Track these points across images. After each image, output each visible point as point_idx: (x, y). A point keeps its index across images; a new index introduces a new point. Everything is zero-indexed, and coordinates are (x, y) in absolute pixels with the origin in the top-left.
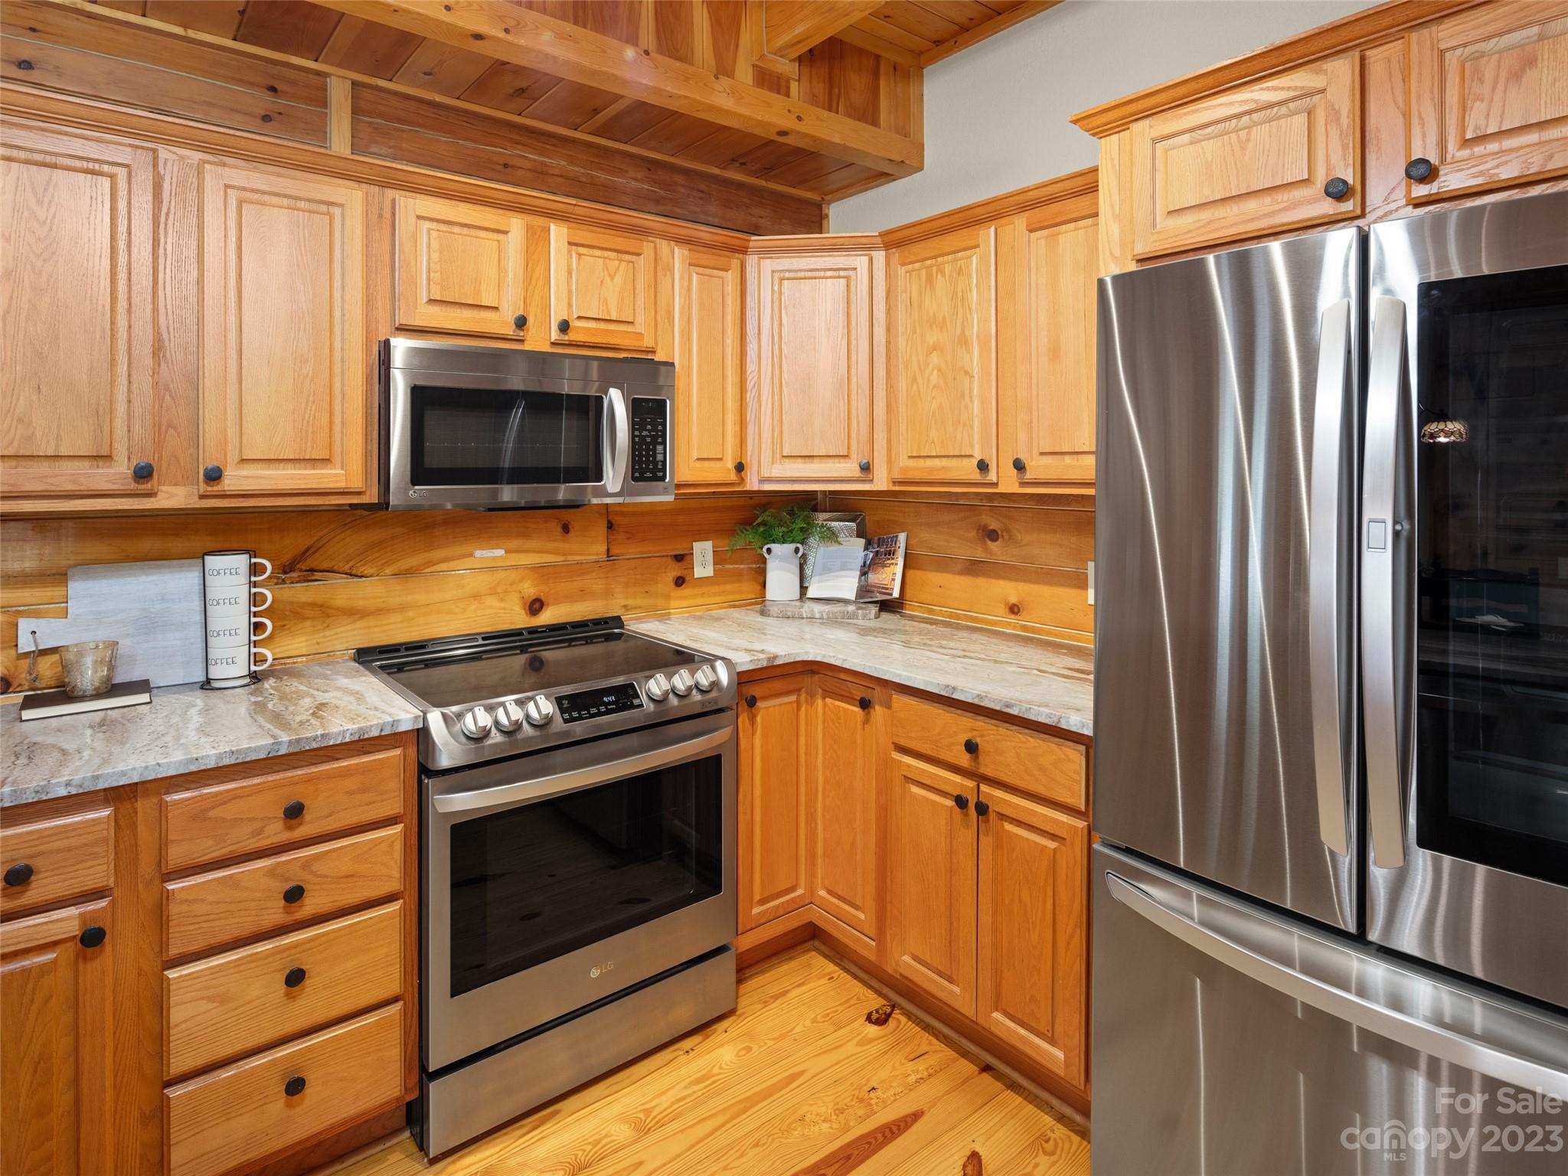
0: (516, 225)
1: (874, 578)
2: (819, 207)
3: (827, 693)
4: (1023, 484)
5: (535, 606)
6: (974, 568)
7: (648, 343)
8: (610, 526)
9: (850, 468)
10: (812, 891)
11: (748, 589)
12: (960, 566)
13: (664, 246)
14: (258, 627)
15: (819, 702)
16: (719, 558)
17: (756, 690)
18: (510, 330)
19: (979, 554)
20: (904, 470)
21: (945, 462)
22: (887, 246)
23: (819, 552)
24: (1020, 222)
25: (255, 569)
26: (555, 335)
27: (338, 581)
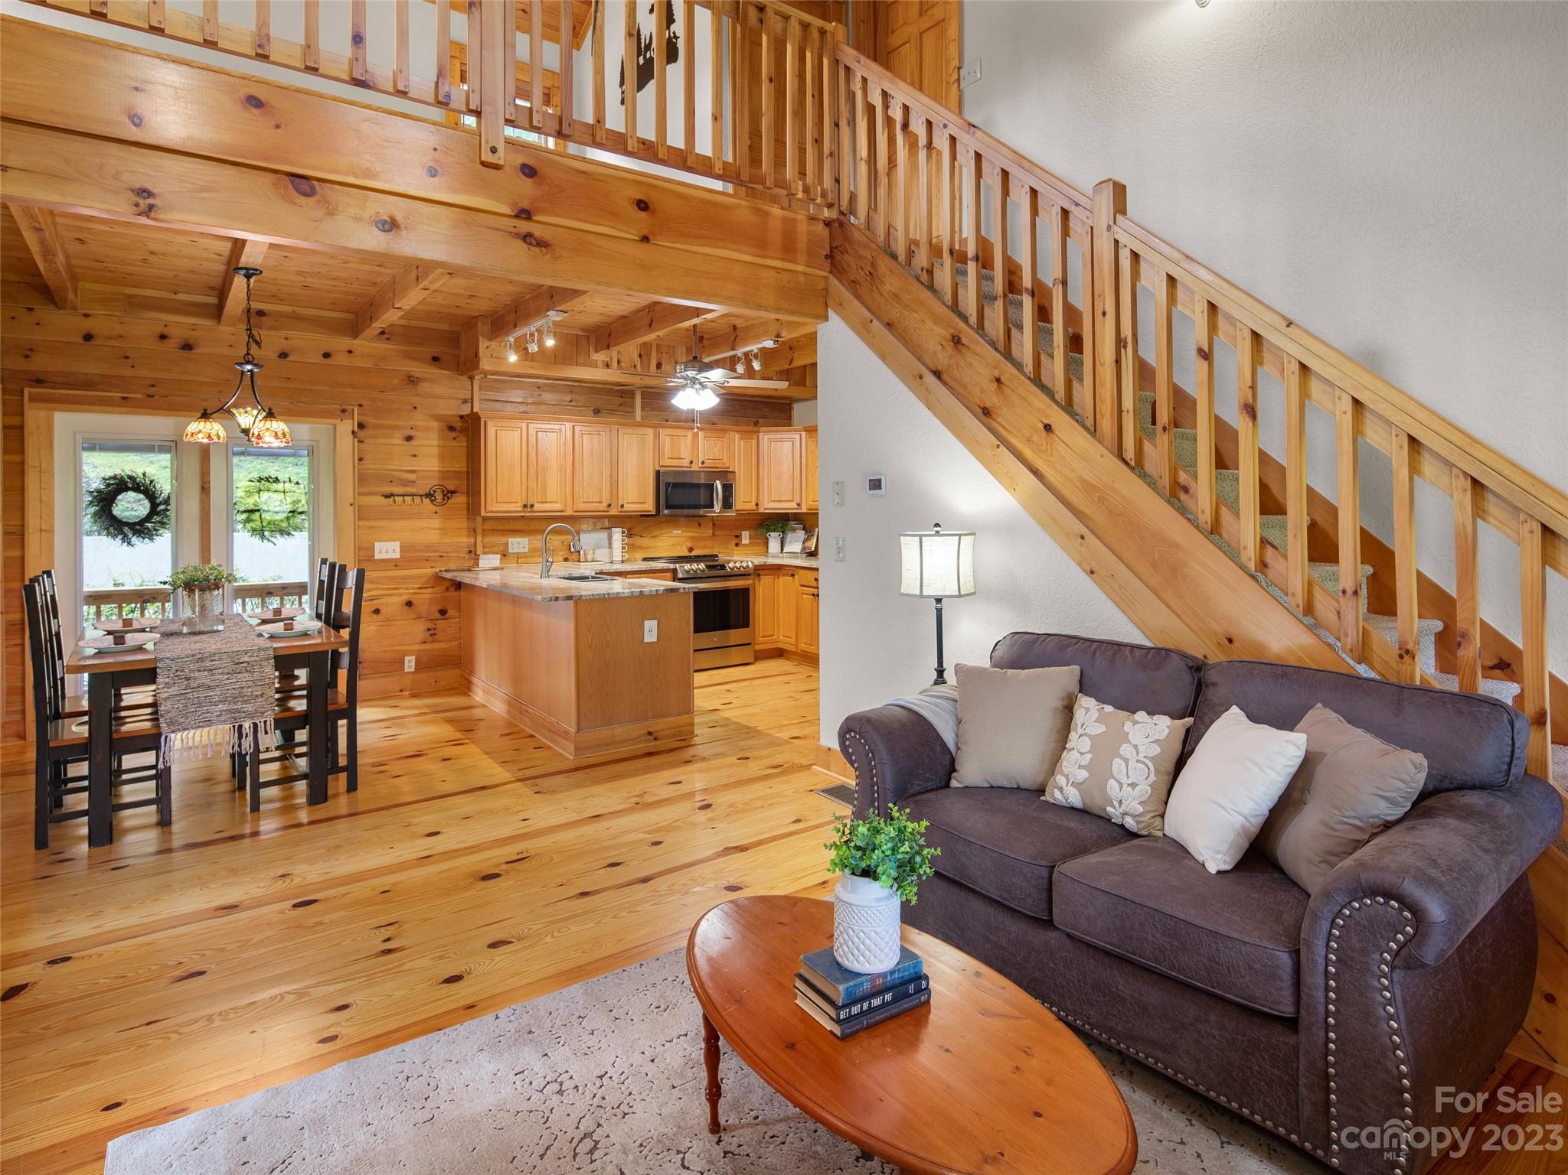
0: (690, 434)
1: (806, 544)
2: (790, 405)
3: (783, 575)
5: (691, 550)
7: (727, 465)
8: (714, 524)
9: (794, 505)
10: (778, 637)
11: (762, 549)
13: (732, 434)
14: (623, 548)
15: (781, 578)
16: (751, 537)
17: (761, 572)
18: (688, 465)
20: (810, 505)
23: (788, 535)
25: (623, 532)
26: (700, 465)
27: (638, 538)
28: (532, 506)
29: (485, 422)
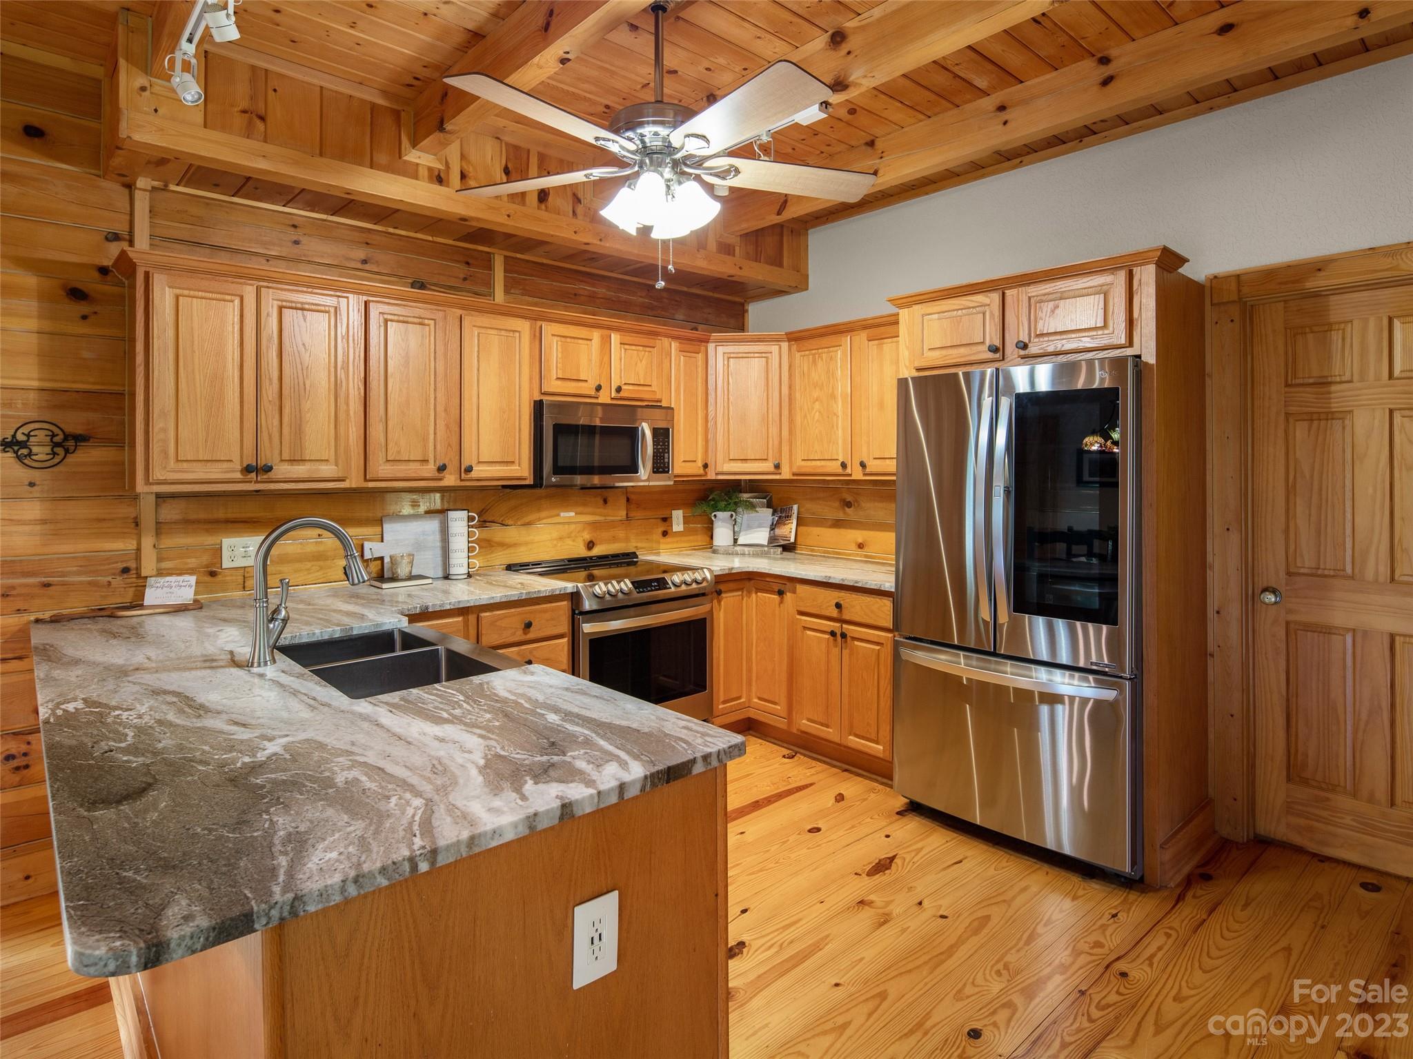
0: (596, 335)
1: (778, 531)
2: (743, 305)
3: (758, 590)
4: (865, 475)
6: (838, 524)
7: (658, 397)
8: (628, 500)
9: (768, 466)
10: (749, 700)
11: (701, 539)
12: (830, 523)
13: (666, 341)
14: (470, 550)
15: (754, 595)
16: (686, 521)
17: (722, 587)
18: (593, 393)
19: (841, 516)
20: (799, 467)
21: (823, 463)
22: (789, 340)
23: (745, 516)
24: (863, 335)
25: (470, 519)
26: (614, 394)
27: (496, 527)
28: (268, 469)
29: (147, 275)
